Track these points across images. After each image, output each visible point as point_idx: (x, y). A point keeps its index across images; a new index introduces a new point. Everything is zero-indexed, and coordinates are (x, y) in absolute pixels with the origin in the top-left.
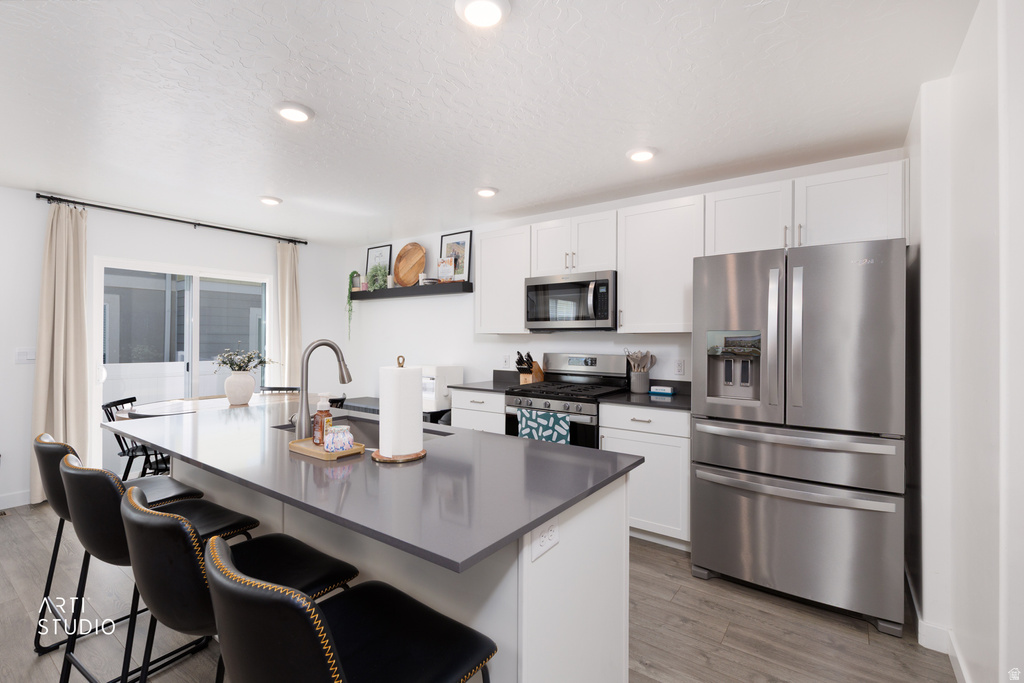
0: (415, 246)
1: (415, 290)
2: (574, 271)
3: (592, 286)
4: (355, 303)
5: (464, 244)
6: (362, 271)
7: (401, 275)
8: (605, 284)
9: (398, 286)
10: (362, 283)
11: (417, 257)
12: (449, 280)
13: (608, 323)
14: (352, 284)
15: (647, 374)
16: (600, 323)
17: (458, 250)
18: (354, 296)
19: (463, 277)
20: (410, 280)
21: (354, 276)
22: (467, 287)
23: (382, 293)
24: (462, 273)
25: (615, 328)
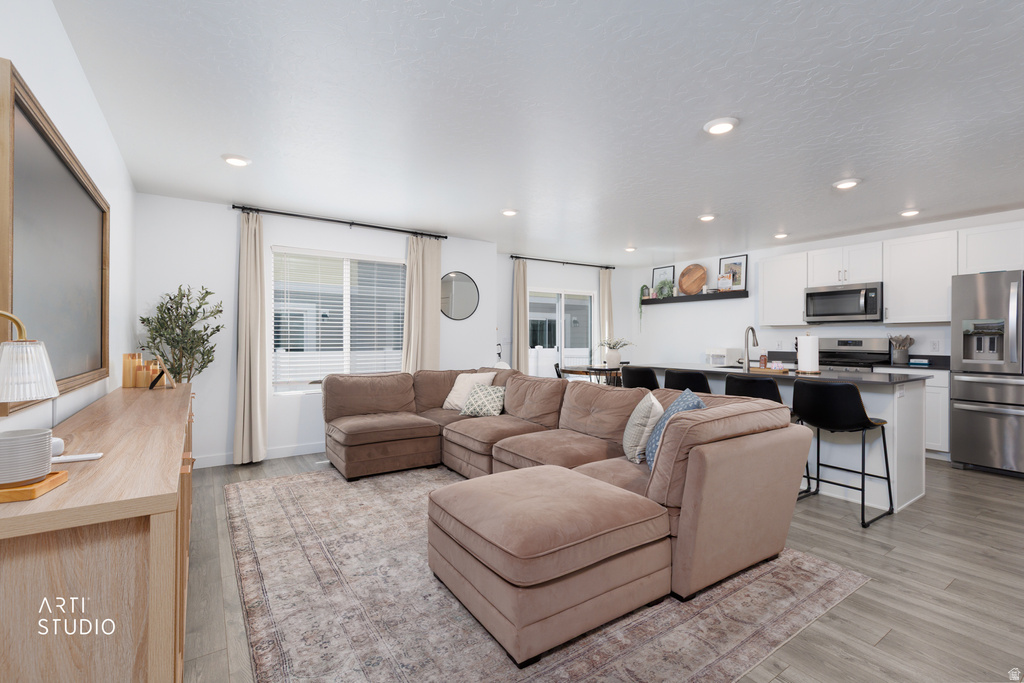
0: (698, 267)
1: (699, 297)
2: (845, 283)
3: (863, 292)
4: (644, 307)
5: (740, 264)
6: (649, 286)
7: (684, 287)
8: (874, 290)
9: (682, 295)
10: (652, 294)
11: (699, 274)
12: (727, 289)
13: (877, 317)
14: (642, 294)
15: (907, 351)
16: (869, 317)
17: (735, 268)
18: (644, 302)
19: (741, 287)
20: (694, 290)
21: (644, 289)
22: (744, 294)
23: (670, 299)
24: (739, 284)
25: (881, 320)
